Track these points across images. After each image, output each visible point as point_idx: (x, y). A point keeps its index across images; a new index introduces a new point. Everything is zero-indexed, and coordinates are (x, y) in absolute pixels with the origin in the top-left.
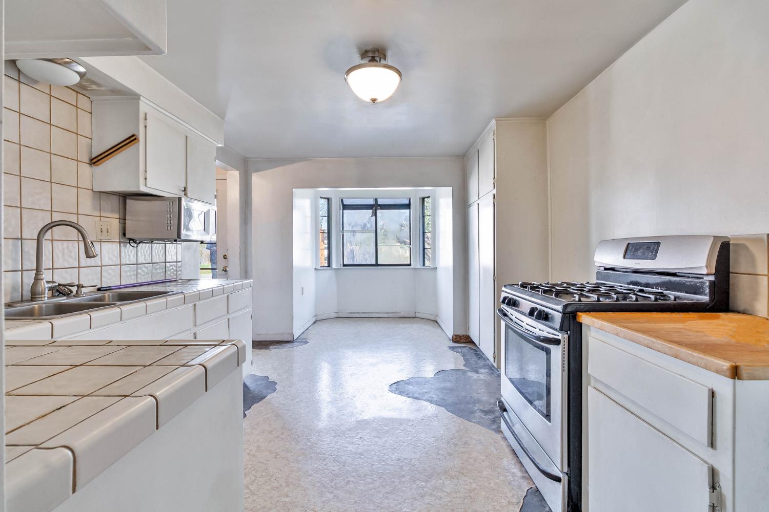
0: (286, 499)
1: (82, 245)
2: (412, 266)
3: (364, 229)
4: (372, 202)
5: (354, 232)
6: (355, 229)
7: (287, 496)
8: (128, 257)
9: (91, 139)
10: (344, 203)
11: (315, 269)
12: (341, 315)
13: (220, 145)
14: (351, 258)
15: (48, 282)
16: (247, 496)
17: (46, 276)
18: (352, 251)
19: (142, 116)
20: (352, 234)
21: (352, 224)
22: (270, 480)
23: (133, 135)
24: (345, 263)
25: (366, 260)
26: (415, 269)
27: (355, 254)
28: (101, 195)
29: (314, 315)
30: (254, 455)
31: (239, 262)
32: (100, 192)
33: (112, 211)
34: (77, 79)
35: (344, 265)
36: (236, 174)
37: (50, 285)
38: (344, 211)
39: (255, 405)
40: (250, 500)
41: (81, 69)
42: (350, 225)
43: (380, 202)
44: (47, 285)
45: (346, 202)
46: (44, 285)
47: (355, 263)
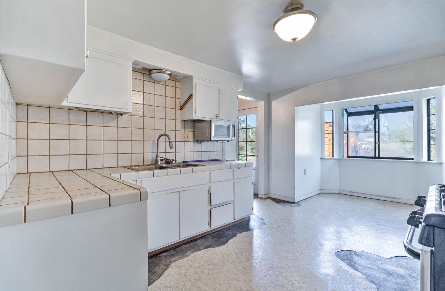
0: (218, 286)
1: (168, 143)
2: (414, 160)
3: (366, 129)
4: (373, 108)
5: (358, 132)
6: (358, 130)
7: (220, 285)
8: (197, 148)
9: (181, 99)
10: (349, 112)
11: (321, 158)
12: (342, 192)
13: (241, 90)
14: (355, 152)
15: (160, 158)
16: (206, 274)
17: (160, 155)
18: (356, 147)
19: (194, 85)
20: (356, 134)
21: (356, 127)
22: (220, 272)
23: (191, 94)
24: (349, 155)
25: (369, 153)
26: (416, 162)
27: (358, 148)
28: (185, 122)
29: (320, 189)
30: (224, 257)
31: (263, 152)
32: (185, 121)
33: (191, 129)
34: (168, 77)
35: (348, 157)
36: (262, 103)
37: (161, 159)
38: (349, 117)
39: (245, 232)
40: (205, 277)
41: (169, 72)
42: (353, 127)
43: (381, 107)
44: (160, 159)
45: (350, 111)
46: (159, 159)
47: (358, 155)
